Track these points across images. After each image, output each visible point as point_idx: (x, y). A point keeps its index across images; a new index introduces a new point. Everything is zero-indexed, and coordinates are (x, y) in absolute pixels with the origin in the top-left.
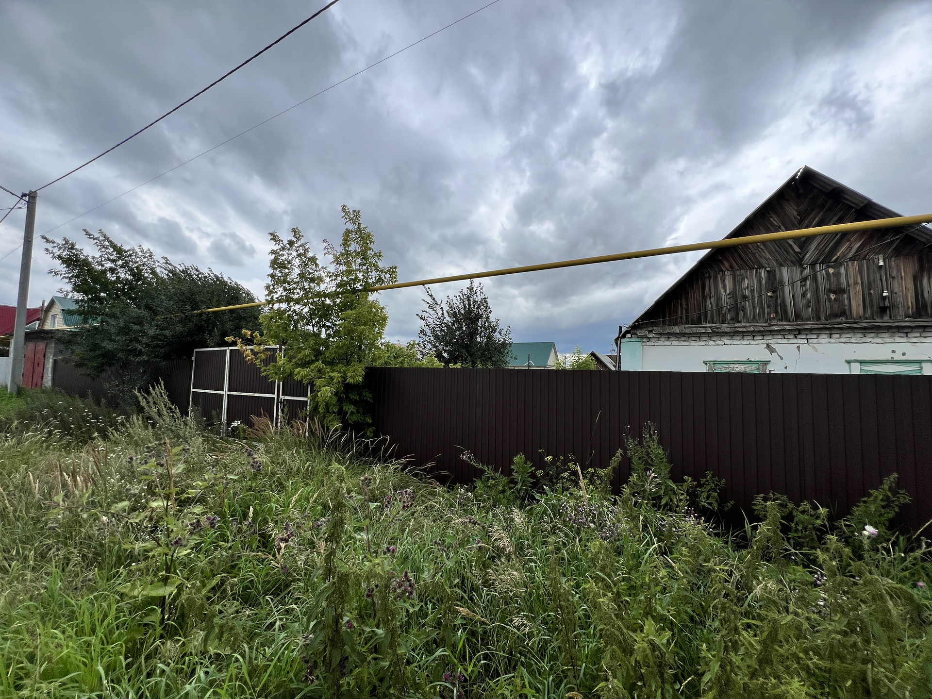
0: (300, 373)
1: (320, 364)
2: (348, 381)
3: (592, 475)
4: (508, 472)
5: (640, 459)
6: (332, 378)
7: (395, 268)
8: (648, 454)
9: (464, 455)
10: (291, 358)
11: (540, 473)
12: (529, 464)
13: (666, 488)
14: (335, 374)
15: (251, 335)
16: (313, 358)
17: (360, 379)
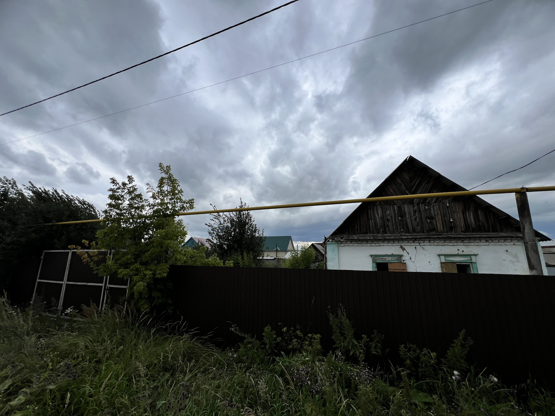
0: (122, 272)
1: (137, 265)
2: (156, 276)
3: (311, 338)
4: (260, 338)
5: (337, 326)
6: (145, 275)
7: (193, 200)
8: (341, 323)
9: (232, 327)
10: (116, 261)
11: (279, 339)
12: (274, 332)
13: (352, 344)
14: (148, 272)
15: (89, 244)
16: (133, 260)
17: (165, 275)
